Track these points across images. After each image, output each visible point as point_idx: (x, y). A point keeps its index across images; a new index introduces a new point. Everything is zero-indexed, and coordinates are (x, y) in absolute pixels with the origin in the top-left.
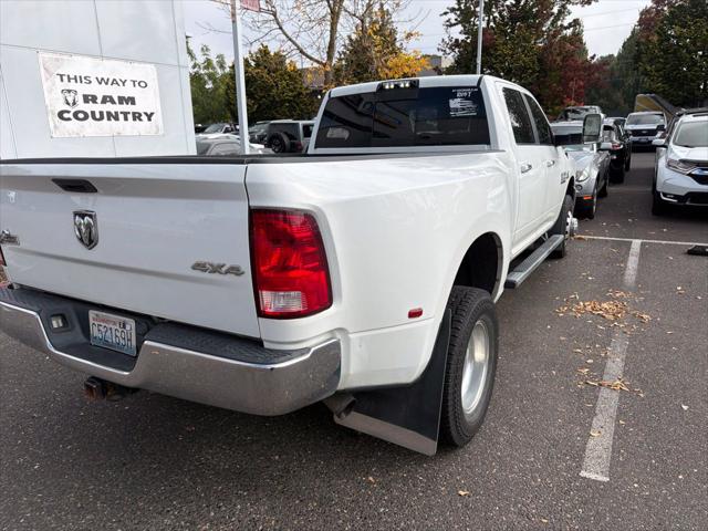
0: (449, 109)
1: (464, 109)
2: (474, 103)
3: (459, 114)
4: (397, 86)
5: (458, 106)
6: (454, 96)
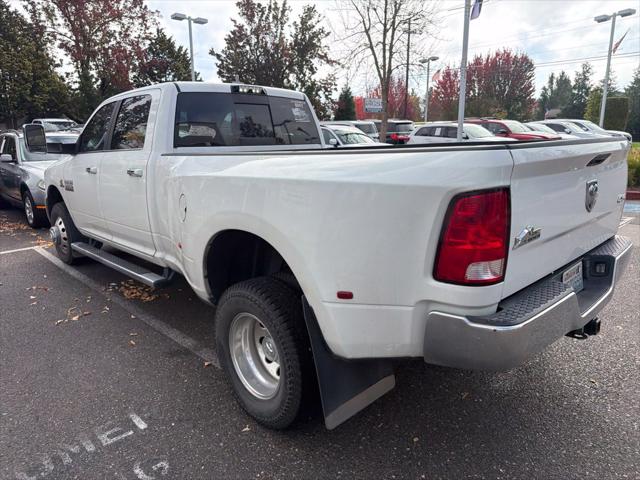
1: (302, 118)
2: (307, 113)
4: (250, 91)
6: (294, 106)
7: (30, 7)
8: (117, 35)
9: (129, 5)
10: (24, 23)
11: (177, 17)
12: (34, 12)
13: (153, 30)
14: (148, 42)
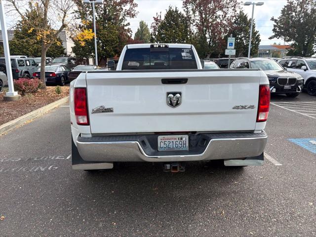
0: (182, 56)
1: (187, 57)
2: (191, 54)
3: (186, 58)
4: (159, 46)
5: (185, 55)
6: (183, 52)
7: (186, 10)
8: (221, 17)
9: (228, 1)
10: (183, 16)
11: (247, 4)
12: (187, 12)
13: (238, 12)
14: (235, 18)
